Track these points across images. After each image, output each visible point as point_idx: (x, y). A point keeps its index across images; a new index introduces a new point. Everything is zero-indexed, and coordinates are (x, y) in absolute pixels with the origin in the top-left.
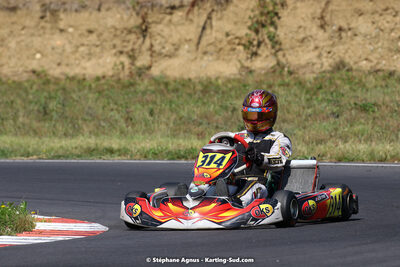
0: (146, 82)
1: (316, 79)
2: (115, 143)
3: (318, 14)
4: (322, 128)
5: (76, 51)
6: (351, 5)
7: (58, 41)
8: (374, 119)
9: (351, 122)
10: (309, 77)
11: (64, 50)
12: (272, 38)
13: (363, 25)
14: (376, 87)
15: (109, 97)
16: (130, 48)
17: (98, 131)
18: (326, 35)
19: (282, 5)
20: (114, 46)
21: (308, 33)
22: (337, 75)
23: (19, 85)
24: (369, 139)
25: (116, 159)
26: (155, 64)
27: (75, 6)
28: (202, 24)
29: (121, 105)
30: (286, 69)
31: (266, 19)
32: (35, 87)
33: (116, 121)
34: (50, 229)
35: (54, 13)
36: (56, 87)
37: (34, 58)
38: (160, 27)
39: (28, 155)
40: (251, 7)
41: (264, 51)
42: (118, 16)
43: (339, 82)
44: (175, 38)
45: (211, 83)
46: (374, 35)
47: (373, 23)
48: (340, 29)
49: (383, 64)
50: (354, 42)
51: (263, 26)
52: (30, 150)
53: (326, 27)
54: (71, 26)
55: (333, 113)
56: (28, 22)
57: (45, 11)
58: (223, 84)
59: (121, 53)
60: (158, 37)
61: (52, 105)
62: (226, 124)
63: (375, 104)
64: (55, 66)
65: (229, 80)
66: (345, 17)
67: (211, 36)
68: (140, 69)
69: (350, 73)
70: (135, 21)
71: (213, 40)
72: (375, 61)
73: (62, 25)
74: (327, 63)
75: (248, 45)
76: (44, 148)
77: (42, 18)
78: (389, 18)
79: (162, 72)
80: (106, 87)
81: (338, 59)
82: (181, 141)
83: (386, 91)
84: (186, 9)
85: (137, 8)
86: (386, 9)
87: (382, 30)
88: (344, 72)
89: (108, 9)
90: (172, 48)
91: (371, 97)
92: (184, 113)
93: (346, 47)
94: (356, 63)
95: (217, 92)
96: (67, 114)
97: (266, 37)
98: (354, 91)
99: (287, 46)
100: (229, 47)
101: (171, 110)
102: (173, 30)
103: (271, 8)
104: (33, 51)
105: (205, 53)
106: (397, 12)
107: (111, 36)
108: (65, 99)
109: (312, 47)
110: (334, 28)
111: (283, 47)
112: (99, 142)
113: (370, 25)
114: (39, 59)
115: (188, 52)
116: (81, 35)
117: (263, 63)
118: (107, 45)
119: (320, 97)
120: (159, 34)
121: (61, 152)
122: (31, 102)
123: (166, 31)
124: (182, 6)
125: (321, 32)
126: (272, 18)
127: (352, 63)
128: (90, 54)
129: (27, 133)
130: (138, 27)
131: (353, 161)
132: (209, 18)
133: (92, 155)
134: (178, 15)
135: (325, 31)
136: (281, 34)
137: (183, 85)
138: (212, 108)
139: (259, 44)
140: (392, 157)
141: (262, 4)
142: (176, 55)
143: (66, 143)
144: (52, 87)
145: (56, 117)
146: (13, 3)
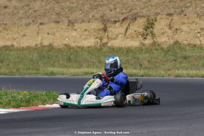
0: (106, 48)
1: (168, 47)
3: (168, 24)
4: (170, 65)
5: (81, 37)
6: (180, 21)
7: (74, 33)
8: (189, 62)
9: (181, 63)
10: (165, 46)
11: (76, 37)
12: (151, 32)
13: (185, 28)
14: (189, 50)
15: (92, 54)
16: (100, 36)
17: (88, 67)
19: (155, 21)
20: (94, 35)
21: (165, 31)
22: (175, 46)
23: (60, 50)
24: (187, 69)
26: (109, 42)
27: (80, 21)
28: (126, 27)
29: (97, 57)
30: (157, 44)
31: (150, 25)
32: (66, 50)
33: (95, 63)
35: (72, 23)
37: (65, 40)
38: (111, 28)
39: (63, 75)
41: (149, 37)
42: (96, 24)
43: (176, 48)
44: (117, 33)
45: (129, 49)
46: (188, 31)
47: (188, 27)
48: (176, 29)
49: (192, 42)
50: (181, 34)
51: (148, 28)
52: (64, 73)
53: (171, 28)
54: (79, 28)
55: (174, 60)
56: (63, 27)
57: (69, 23)
58: (134, 49)
59: (97, 38)
60: (110, 32)
61: (72, 57)
62: (135, 64)
63: (189, 56)
64: (73, 43)
65: (136, 48)
66: (178, 25)
67: (129, 32)
68: (103, 44)
69: (180, 45)
70: (102, 26)
72: (189, 41)
73: (75, 28)
74: (172, 42)
75: (143, 35)
76: (69, 72)
78: (194, 25)
79: (112, 45)
80: (91, 50)
81: (175, 40)
83: (193, 51)
84: (121, 22)
85: (103, 22)
86: (193, 22)
87: (192, 30)
88: (178, 45)
89: (92, 22)
90: (115, 36)
91: (188, 54)
93: (178, 36)
94: (182, 41)
95: (132, 52)
96: (77, 60)
97: (149, 32)
98: (181, 51)
100: (136, 36)
102: (116, 30)
103: (151, 22)
104: (65, 37)
105: (127, 38)
106: (197, 23)
107: (93, 32)
108: (76, 55)
109: (166, 36)
110: (174, 29)
111: (156, 36)
112: (89, 70)
114: (67, 40)
115: (121, 37)
116: (82, 31)
117: (148, 42)
118: (92, 35)
119: (169, 54)
121: (75, 74)
122: (64, 56)
124: (119, 21)
125: (169, 31)
126: (152, 25)
128: (85, 38)
129: (63, 67)
130: (103, 29)
131: (181, 77)
132: (129, 25)
133: (86, 75)
134: (118, 24)
135: (171, 30)
136: (155, 31)
137: (120, 50)
138: (130, 58)
139: (147, 35)
140: (196, 75)
141: (148, 20)
142: (117, 39)
143: (77, 70)
144: (72, 50)
145: (73, 61)
146: (58, 20)
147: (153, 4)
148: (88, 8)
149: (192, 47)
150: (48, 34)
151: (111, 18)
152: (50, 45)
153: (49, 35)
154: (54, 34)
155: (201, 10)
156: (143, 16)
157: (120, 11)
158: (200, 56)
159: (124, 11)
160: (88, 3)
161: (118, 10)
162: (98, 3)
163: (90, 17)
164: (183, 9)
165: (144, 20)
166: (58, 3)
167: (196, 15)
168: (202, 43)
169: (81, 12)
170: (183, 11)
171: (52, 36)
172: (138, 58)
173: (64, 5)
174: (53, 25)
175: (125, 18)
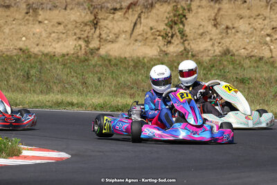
0: (96, 58)
1: (210, 61)
2: (75, 99)
3: (213, 17)
5: (49, 36)
6: (234, 12)
7: (37, 29)
8: (249, 88)
10: (206, 59)
11: (41, 36)
13: (242, 25)
14: (250, 67)
15: (71, 68)
16: (86, 35)
18: (218, 31)
19: (189, 10)
20: (75, 34)
21: (206, 29)
22: (224, 58)
23: (11, 57)
25: (76, 110)
26: (102, 47)
27: (49, 6)
28: (134, 21)
29: (79, 74)
30: (190, 53)
31: (178, 19)
32: (21, 60)
33: (76, 84)
34: (32, 155)
35: (35, 10)
36: (35, 60)
37: (21, 40)
38: (106, 22)
39: (16, 105)
40: (168, 10)
41: (176, 41)
42: (78, 14)
43: (225, 63)
44: (116, 30)
45: (139, 61)
46: (249, 32)
47: (249, 24)
48: (227, 28)
49: (255, 52)
50: (236, 37)
51: (176, 24)
52: (18, 102)
53: (218, 26)
54: (46, 19)
56: (17, 16)
57: (29, 9)
58: (148, 61)
59: (80, 38)
60: (105, 29)
61: (31, 72)
63: (250, 79)
64: (35, 46)
65: (152, 60)
66: (230, 19)
67: (139, 29)
68: (92, 49)
69: (233, 57)
70: (89, 17)
71: (141, 32)
72: (250, 50)
73: (40, 20)
74: (218, 50)
75: (165, 36)
76: (27, 101)
77: (27, 13)
78: (260, 21)
79: (106, 52)
80: (68, 61)
81: (225, 48)
82: (119, 99)
83: (257, 70)
84: (124, 11)
85: (91, 9)
86: (259, 15)
87: (255, 29)
88: (229, 56)
89: (72, 9)
90: (114, 36)
91: (249, 73)
92: (121, 81)
93: (231, 39)
94: (237, 50)
95: (143, 67)
96: (43, 78)
97: (177, 31)
98: (236, 69)
100: (152, 37)
101: (113, 78)
102: (115, 24)
103: (181, 12)
104: (20, 36)
105: (136, 40)
106: (265, 18)
107: (73, 27)
108: (41, 69)
109: (208, 38)
110: (223, 27)
111: (188, 38)
112: (64, 98)
113: (247, 25)
114: (25, 41)
115: (125, 39)
116: (53, 26)
117: (175, 48)
118: (70, 33)
119: (213, 72)
120: (105, 27)
121: (38, 104)
123: (110, 25)
124: (121, 9)
125: (214, 29)
126: (181, 18)
127: (234, 51)
128: (58, 39)
129: (16, 90)
130: (91, 22)
132: (140, 17)
133: (59, 107)
134: (119, 14)
135: (217, 28)
136: (187, 29)
137: (121, 62)
138: (140, 78)
139: (172, 37)
141: (175, 9)
142: (117, 42)
143: (42, 98)
144: (32, 60)
145: (35, 80)
146: (7, 2)
151: (107, 1)
158: (269, 79)
167: (264, 3)
168: (274, 55)
175: (131, 4)
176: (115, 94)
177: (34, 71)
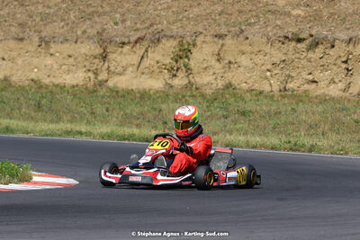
0: (104, 90)
1: (213, 93)
2: (83, 128)
3: (216, 52)
4: (216, 125)
5: (60, 68)
6: (237, 47)
7: (49, 61)
8: (250, 121)
9: (235, 122)
10: (209, 92)
11: (52, 67)
13: (244, 60)
14: (251, 100)
15: (80, 99)
16: (94, 68)
17: (71, 122)
18: (221, 66)
19: (194, 45)
20: (85, 66)
21: (209, 64)
22: (227, 92)
23: (23, 88)
24: (245, 134)
25: (84, 138)
26: (110, 79)
27: (61, 40)
28: (141, 54)
29: (88, 104)
30: (194, 86)
31: (184, 53)
32: (33, 90)
33: (85, 114)
34: (42, 181)
35: (47, 43)
36: (46, 91)
37: (33, 72)
38: (115, 55)
39: (28, 133)
40: (174, 45)
41: (181, 74)
42: (88, 47)
43: (228, 96)
44: (124, 64)
45: (146, 93)
46: (251, 67)
47: (251, 59)
48: (230, 62)
49: (256, 86)
50: (238, 71)
51: (181, 58)
52: (29, 130)
53: (221, 60)
54: (58, 52)
55: (224, 116)
56: (30, 49)
57: (41, 42)
58: (154, 93)
59: (89, 70)
60: (114, 63)
61: (43, 102)
62: (154, 119)
63: (250, 111)
64: (46, 77)
65: (157, 92)
66: (233, 55)
67: (146, 63)
68: (100, 81)
69: (235, 91)
70: (99, 51)
71: (148, 65)
72: (251, 84)
73: (52, 51)
74: (221, 84)
75: (170, 70)
76: (38, 129)
77: (39, 46)
78: (261, 57)
79: (115, 84)
80: (78, 92)
81: (227, 82)
82: (126, 129)
83: (257, 103)
84: (132, 45)
85: (101, 43)
86: (260, 51)
87: (256, 65)
88: (231, 90)
89: (82, 42)
90: (122, 70)
91: (250, 106)
92: (128, 111)
93: (233, 74)
94: (239, 84)
95: (149, 99)
96: (53, 108)
97: (182, 65)
98: (237, 102)
99: (196, 71)
100: (158, 70)
101: (120, 109)
102: (123, 58)
103: (186, 47)
104: (33, 67)
105: (143, 73)
106: (266, 54)
107: (83, 59)
108: (52, 99)
109: (211, 73)
110: (226, 61)
111: (193, 72)
112: (73, 127)
113: (249, 60)
114: (36, 72)
115: (132, 72)
116: (64, 58)
117: (179, 81)
118: (80, 65)
119: (216, 105)
120: (114, 60)
121: (48, 132)
122: (30, 100)
123: (119, 58)
124: (129, 43)
125: (218, 64)
126: (186, 53)
127: (236, 84)
128: (69, 70)
129: (27, 119)
130: (100, 55)
132: (146, 51)
133: (68, 135)
134: (127, 48)
135: (220, 63)
136: (192, 63)
137: (128, 93)
138: (146, 109)
139: (177, 70)
140: (261, 145)
141: (181, 44)
142: (124, 74)
143: (52, 126)
144: (44, 90)
145: (46, 109)
146: (21, 35)
147: (191, 16)
148: (75, 17)
149: (256, 95)
150: (3, 59)
151: (116, 36)
152: (6, 79)
153: (4, 62)
154: (13, 60)
155: (275, 31)
156: (172, 37)
157: (133, 25)
158: (269, 112)
159: (138, 26)
160: (77, 8)
161: (128, 23)
162: (94, 9)
163: (79, 33)
164: (243, 28)
165: (174, 43)
166: (22, 5)
167: (264, 40)
168: (273, 90)
169: (62, 24)
170: (242, 31)
171: (10, 64)
172: (160, 110)
173: (33, 9)
174: (12, 44)
175: (139, 38)
176: (122, 124)
177: (45, 100)
